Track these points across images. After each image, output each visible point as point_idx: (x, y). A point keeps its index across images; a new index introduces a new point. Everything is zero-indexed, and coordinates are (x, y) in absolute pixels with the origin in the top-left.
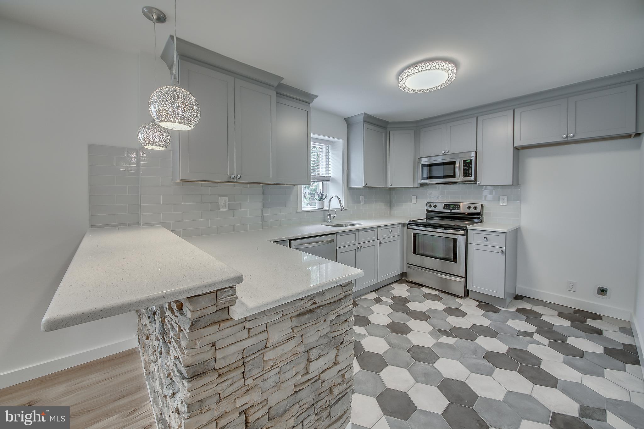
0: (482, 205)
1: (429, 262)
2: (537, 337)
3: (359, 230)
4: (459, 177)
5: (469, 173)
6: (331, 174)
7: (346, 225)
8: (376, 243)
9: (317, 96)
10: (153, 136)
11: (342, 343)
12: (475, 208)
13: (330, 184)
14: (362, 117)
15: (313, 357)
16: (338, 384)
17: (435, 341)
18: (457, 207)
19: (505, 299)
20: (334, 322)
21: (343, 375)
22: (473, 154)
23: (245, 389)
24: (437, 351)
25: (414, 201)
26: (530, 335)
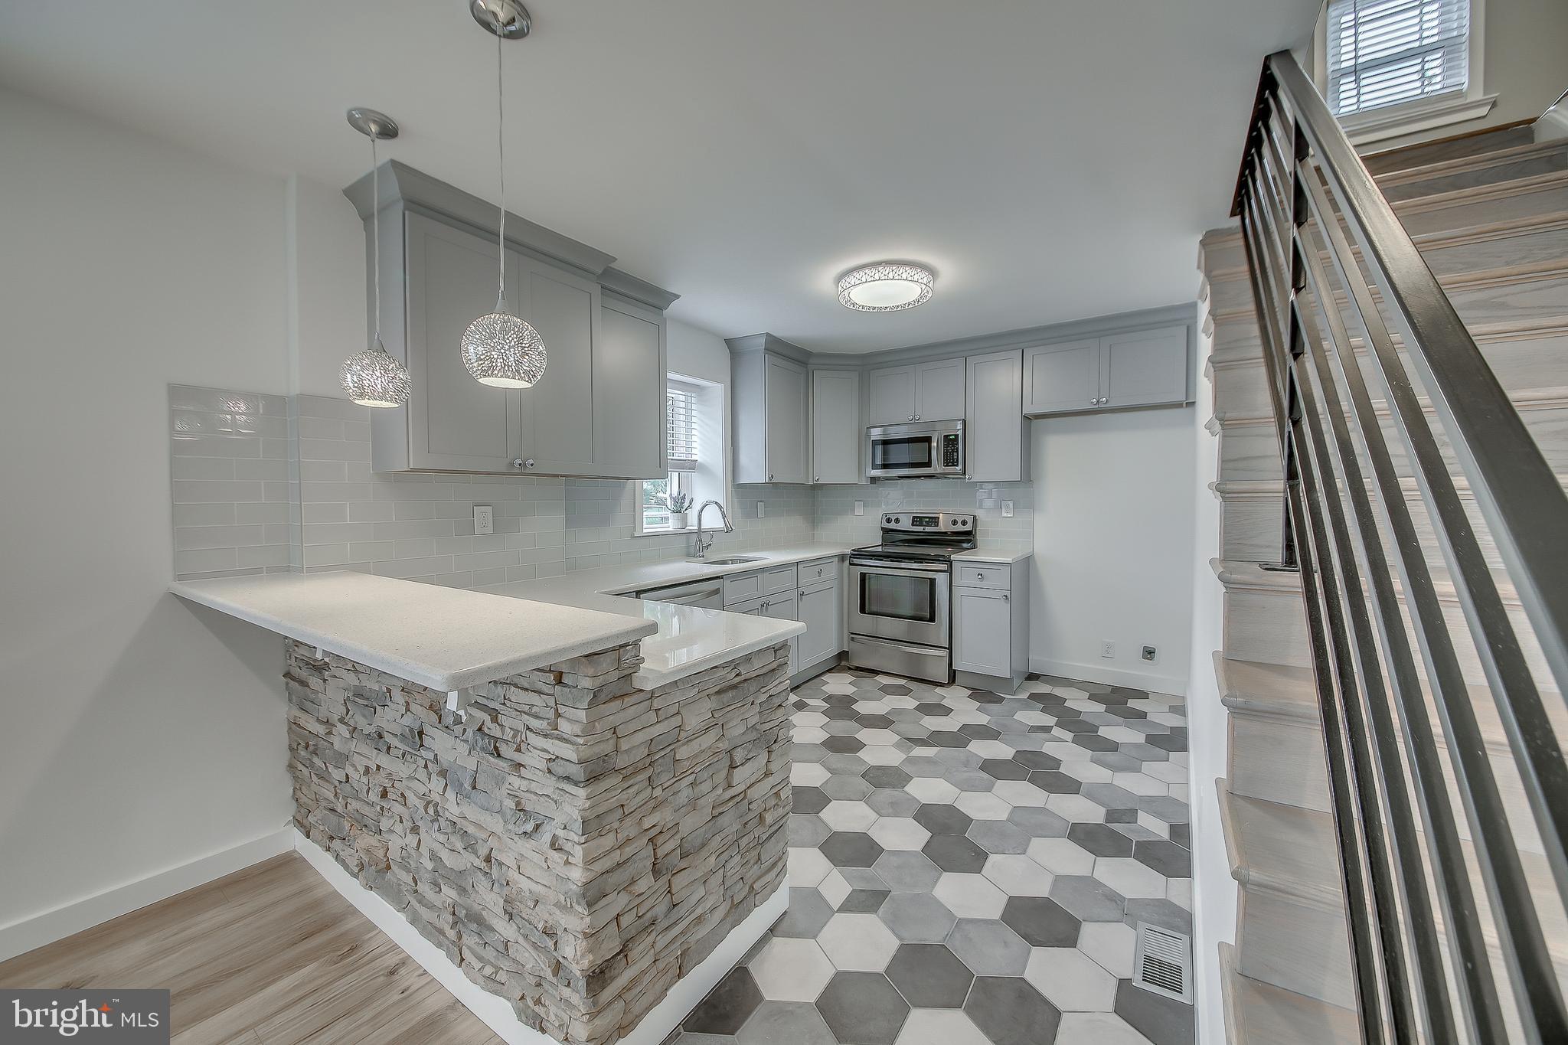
0: (974, 517)
1: (889, 626)
2: (1057, 732)
3: (763, 570)
4: (937, 466)
5: (953, 459)
6: (698, 455)
7: (733, 561)
8: (794, 594)
9: (678, 297)
10: (383, 380)
11: (775, 742)
12: (964, 523)
13: (695, 477)
14: (763, 340)
15: (738, 760)
16: (771, 808)
17: (905, 756)
18: (934, 521)
19: (1011, 679)
20: (765, 706)
21: (777, 794)
22: (960, 426)
23: (652, 803)
24: (907, 769)
25: (859, 511)
26: (1046, 729)
